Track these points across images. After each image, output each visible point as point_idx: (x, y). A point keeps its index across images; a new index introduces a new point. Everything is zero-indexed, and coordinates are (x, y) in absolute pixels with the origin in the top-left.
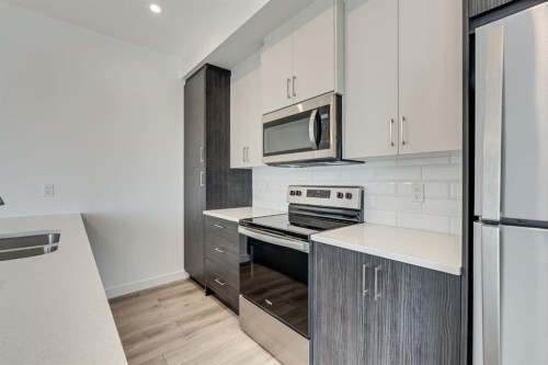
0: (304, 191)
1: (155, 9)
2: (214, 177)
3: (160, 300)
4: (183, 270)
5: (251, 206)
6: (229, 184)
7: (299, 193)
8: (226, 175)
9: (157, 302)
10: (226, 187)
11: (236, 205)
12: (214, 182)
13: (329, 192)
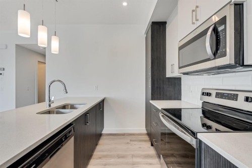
0: (214, 93)
1: (125, 4)
2: (156, 82)
3: (131, 140)
4: (145, 128)
5: (180, 100)
6: (165, 86)
7: (209, 94)
8: (163, 81)
9: (129, 141)
10: (163, 88)
11: (170, 99)
12: (156, 85)
13: (237, 95)
